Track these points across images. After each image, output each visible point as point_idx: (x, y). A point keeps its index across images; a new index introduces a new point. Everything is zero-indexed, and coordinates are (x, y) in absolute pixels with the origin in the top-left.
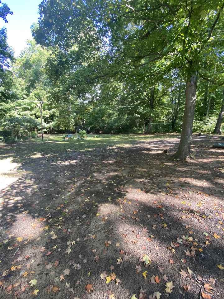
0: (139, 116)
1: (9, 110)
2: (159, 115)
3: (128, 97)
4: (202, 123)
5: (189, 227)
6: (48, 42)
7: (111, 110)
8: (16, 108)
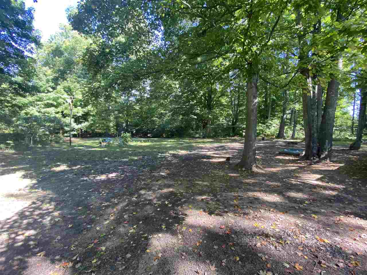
0: (196, 117)
1: (25, 106)
2: (217, 117)
3: (183, 96)
4: (264, 127)
5: (266, 258)
6: (88, 30)
7: (162, 109)
8: (36, 103)
